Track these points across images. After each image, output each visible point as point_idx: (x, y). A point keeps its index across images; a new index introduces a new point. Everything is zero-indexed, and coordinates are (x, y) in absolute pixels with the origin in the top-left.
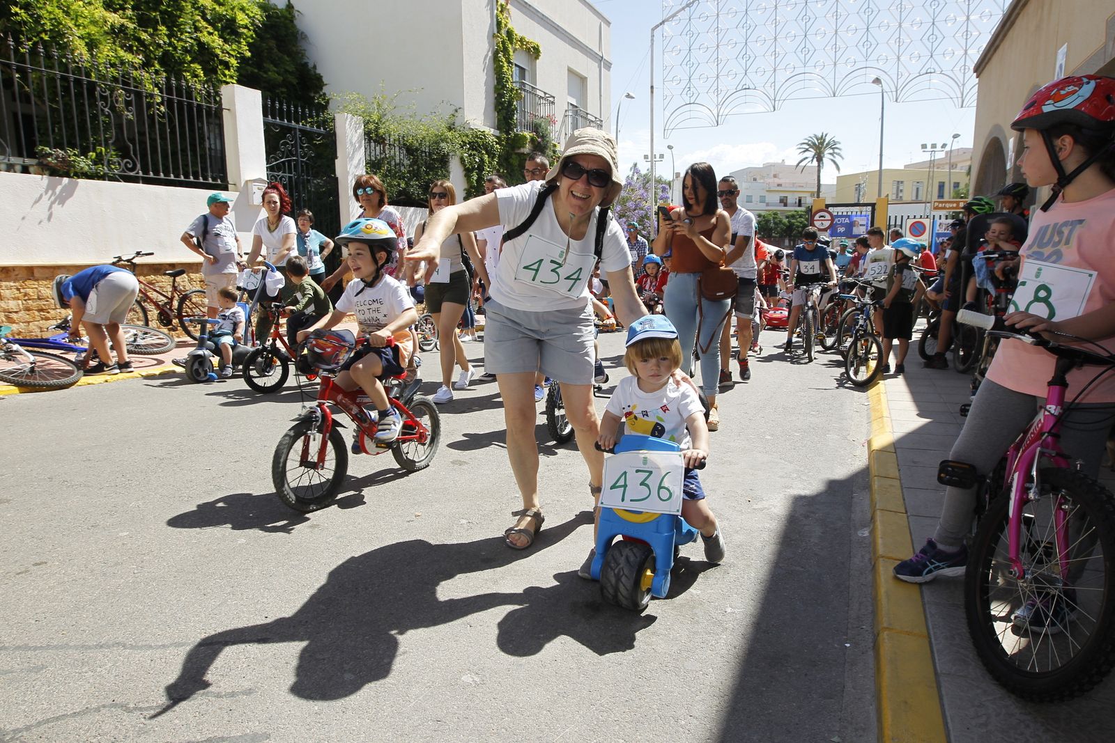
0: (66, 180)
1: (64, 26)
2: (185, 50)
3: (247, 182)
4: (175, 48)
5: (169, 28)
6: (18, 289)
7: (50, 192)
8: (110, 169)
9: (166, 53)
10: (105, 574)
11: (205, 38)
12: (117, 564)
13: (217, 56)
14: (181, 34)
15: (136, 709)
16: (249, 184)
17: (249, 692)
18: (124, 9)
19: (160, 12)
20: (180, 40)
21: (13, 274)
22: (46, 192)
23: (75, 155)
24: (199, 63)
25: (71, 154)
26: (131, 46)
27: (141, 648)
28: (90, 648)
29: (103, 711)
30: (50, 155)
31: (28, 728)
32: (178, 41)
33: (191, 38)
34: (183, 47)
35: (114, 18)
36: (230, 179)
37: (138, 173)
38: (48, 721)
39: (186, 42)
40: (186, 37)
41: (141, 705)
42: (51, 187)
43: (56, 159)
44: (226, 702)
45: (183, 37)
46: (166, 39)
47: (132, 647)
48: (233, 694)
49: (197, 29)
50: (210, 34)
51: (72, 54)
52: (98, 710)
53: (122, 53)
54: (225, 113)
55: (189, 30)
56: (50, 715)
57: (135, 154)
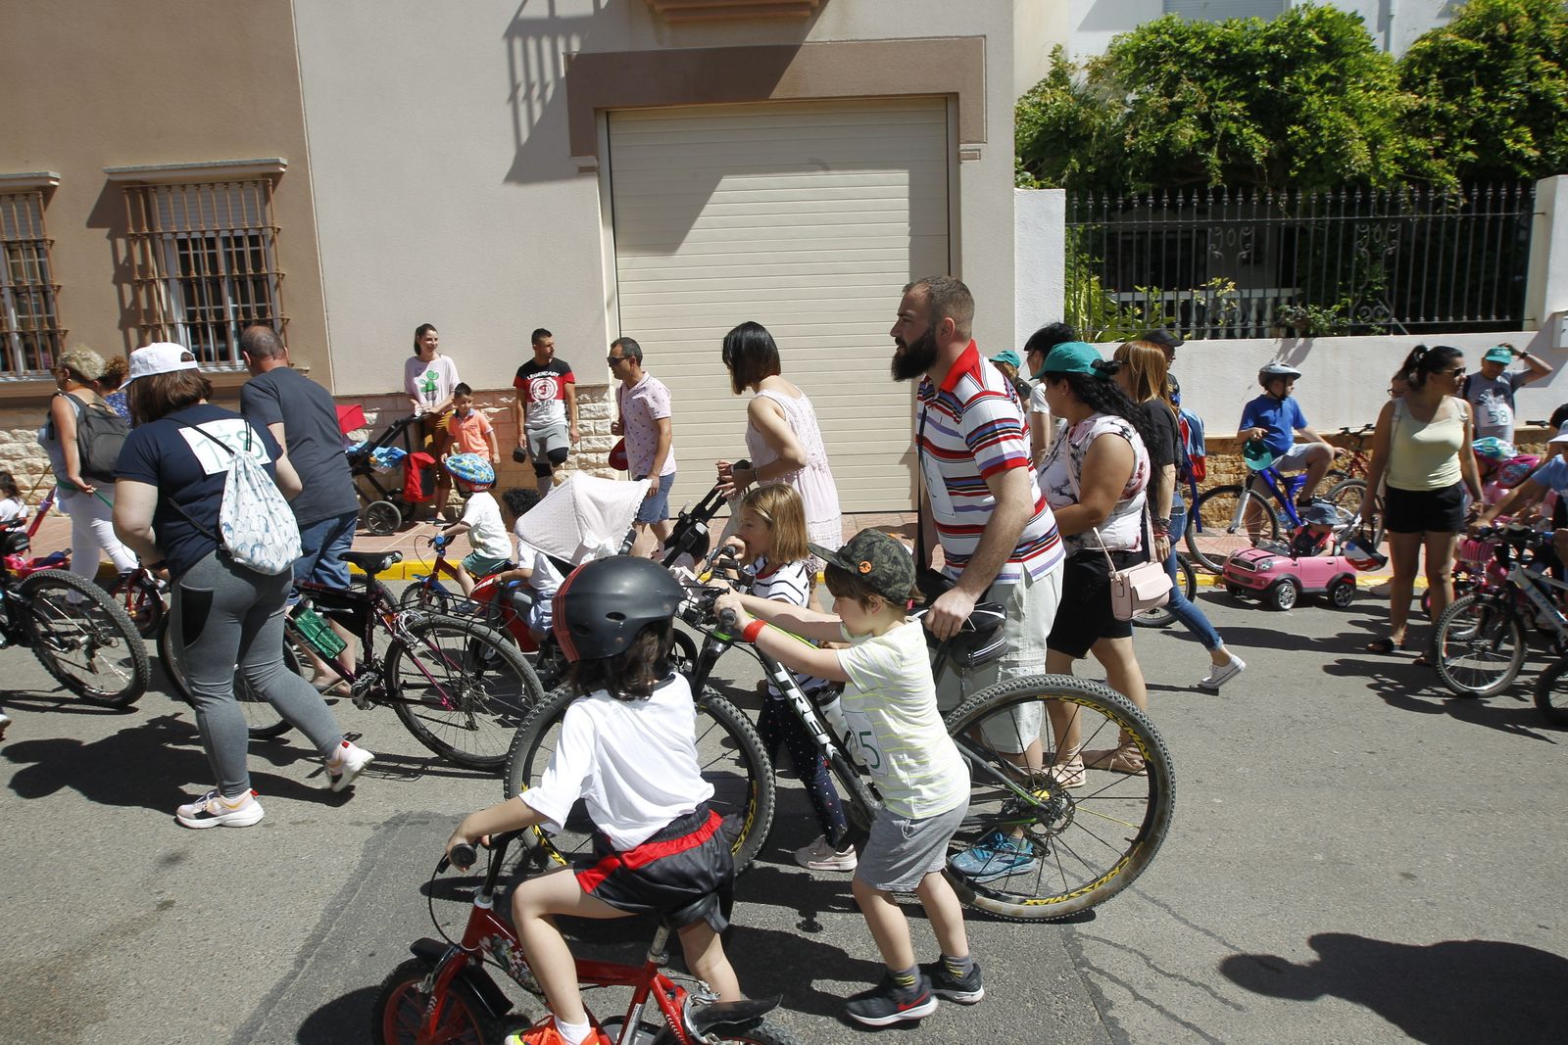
0: (1301, 341)
1: (1344, 131)
2: (1506, 113)
3: (1554, 315)
4: (1491, 114)
5: (1486, 88)
6: (1233, 463)
7: (1282, 356)
8: (1356, 320)
9: (1478, 123)
10: (1185, 836)
11: (1543, 85)
12: (1198, 830)
13: (1558, 108)
14: (1505, 92)
15: (1154, 966)
16: (1558, 318)
17: (1238, 1008)
18: (1425, 81)
19: (1479, 69)
20: (1504, 99)
21: (1230, 447)
22: (1278, 357)
23: (1316, 311)
24: (1527, 125)
25: (1312, 312)
26: (1427, 129)
27: (1180, 919)
28: (1145, 897)
29: (1134, 954)
30: (1290, 313)
31: (1087, 937)
32: (1497, 103)
33: (1521, 92)
34: (1504, 108)
35: (1410, 100)
36: (1527, 314)
37: (1390, 321)
38: (1099, 939)
39: (1509, 100)
40: (1512, 93)
41: (1158, 966)
42: (1284, 350)
43: (1297, 316)
44: (1217, 1004)
45: (1508, 95)
46: (1480, 103)
47: (1175, 915)
48: (1225, 1001)
49: (1533, 76)
50: (1553, 75)
51: (1349, 163)
52: (1130, 951)
53: (1413, 142)
54: (1536, 219)
55: (1519, 81)
56: (1102, 936)
57: (1391, 298)
